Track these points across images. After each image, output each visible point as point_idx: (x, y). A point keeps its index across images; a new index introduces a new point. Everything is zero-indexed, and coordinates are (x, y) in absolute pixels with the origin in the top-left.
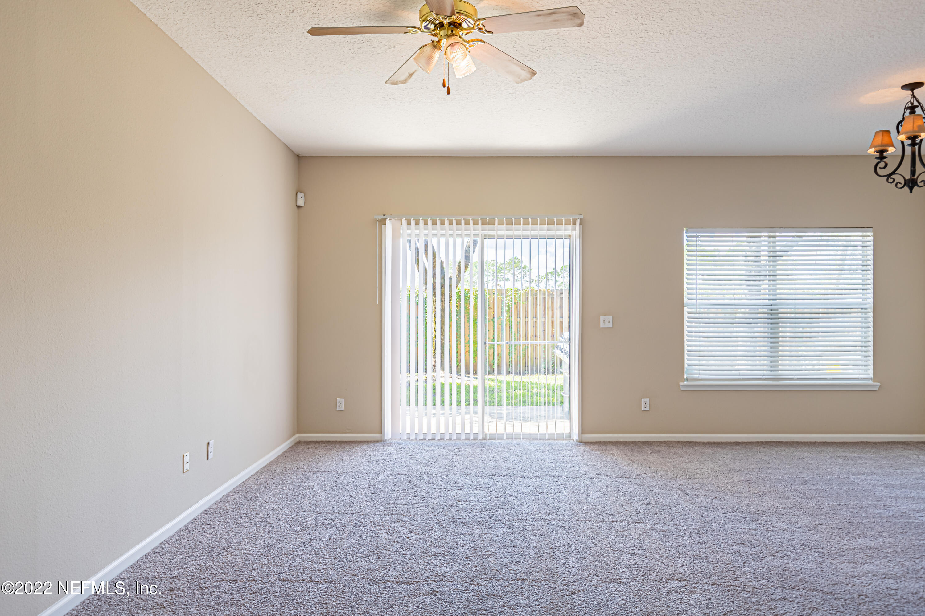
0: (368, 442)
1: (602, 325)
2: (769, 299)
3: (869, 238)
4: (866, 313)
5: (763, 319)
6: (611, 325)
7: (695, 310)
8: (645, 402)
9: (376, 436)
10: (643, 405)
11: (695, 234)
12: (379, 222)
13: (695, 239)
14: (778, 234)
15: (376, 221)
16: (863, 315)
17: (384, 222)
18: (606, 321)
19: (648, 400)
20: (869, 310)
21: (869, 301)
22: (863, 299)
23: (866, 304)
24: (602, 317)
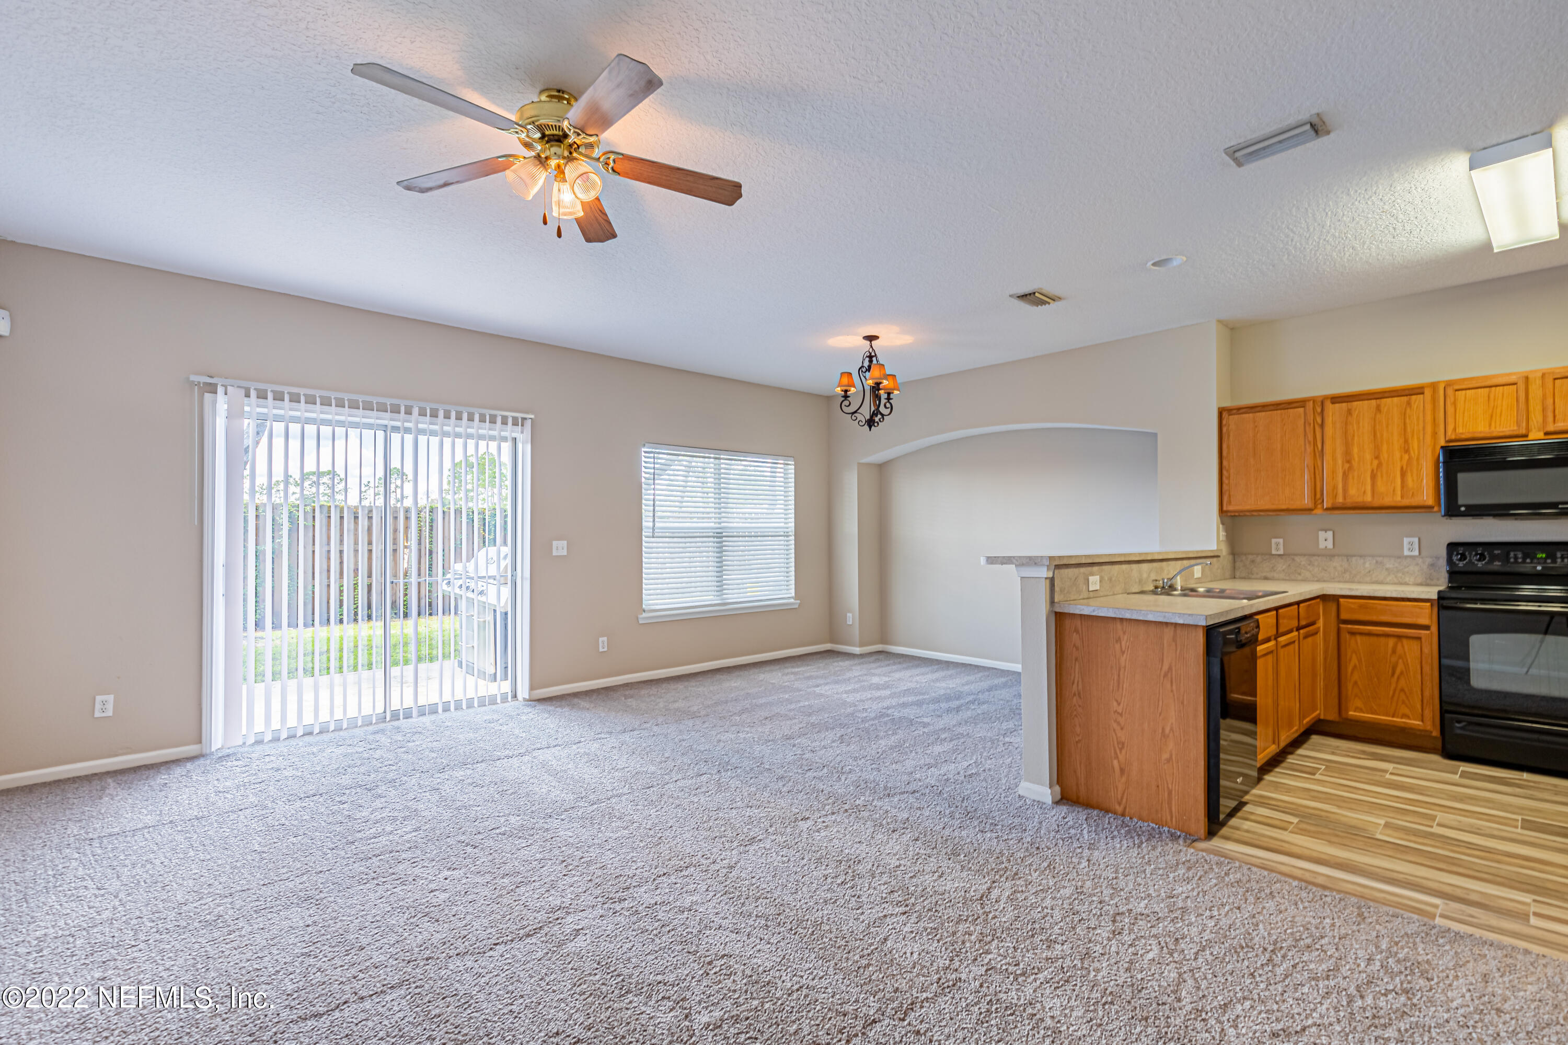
0: (177, 762)
1: (555, 553)
2: (715, 523)
3: (790, 467)
4: (788, 536)
5: (711, 543)
6: (565, 553)
7: (651, 534)
8: (603, 642)
9: (192, 749)
10: (601, 645)
11: (653, 450)
12: (199, 388)
13: (652, 455)
14: (722, 456)
15: (193, 384)
16: (786, 538)
17: (213, 389)
18: (560, 548)
19: (605, 639)
20: (790, 534)
21: (790, 525)
22: (786, 523)
23: (787, 528)
24: (555, 543)
